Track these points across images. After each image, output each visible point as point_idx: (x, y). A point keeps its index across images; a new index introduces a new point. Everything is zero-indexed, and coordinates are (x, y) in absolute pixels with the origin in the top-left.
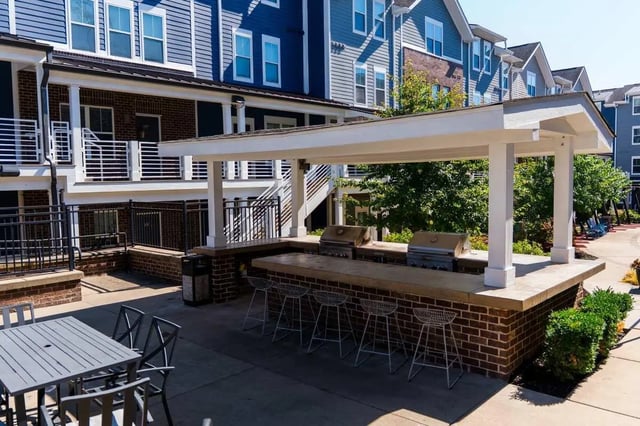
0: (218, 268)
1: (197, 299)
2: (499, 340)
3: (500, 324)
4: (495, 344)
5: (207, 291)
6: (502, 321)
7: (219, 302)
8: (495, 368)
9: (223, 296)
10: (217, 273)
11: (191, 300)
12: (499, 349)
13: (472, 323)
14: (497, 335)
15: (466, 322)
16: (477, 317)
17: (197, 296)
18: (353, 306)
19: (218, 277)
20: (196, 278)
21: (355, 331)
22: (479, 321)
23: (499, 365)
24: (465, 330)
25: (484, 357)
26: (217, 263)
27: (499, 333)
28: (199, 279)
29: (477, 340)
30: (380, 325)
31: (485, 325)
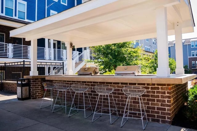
0: (33, 84)
1: (23, 97)
2: (166, 103)
3: (167, 95)
4: (164, 105)
5: (28, 94)
6: (168, 93)
7: (33, 99)
8: (165, 118)
9: (35, 96)
10: (33, 86)
11: (21, 97)
12: (167, 108)
13: (152, 96)
14: (165, 101)
15: (148, 96)
16: (154, 92)
17: (23, 96)
18: (91, 94)
19: (33, 88)
20: (23, 88)
21: (92, 106)
22: (156, 94)
23: (166, 116)
24: (148, 100)
25: (158, 113)
26: (33, 81)
27: (166, 99)
28: (24, 88)
29: (154, 104)
30: (104, 102)
31: (159, 96)
